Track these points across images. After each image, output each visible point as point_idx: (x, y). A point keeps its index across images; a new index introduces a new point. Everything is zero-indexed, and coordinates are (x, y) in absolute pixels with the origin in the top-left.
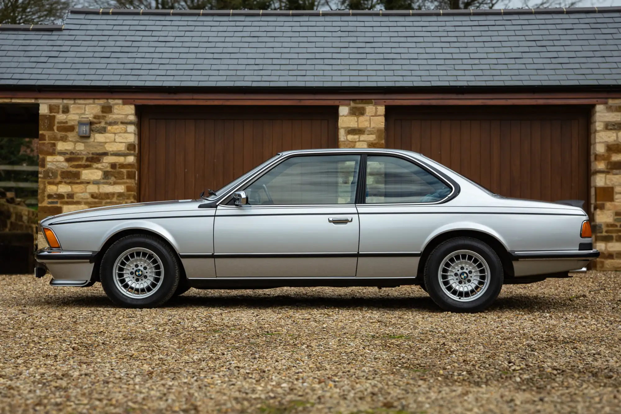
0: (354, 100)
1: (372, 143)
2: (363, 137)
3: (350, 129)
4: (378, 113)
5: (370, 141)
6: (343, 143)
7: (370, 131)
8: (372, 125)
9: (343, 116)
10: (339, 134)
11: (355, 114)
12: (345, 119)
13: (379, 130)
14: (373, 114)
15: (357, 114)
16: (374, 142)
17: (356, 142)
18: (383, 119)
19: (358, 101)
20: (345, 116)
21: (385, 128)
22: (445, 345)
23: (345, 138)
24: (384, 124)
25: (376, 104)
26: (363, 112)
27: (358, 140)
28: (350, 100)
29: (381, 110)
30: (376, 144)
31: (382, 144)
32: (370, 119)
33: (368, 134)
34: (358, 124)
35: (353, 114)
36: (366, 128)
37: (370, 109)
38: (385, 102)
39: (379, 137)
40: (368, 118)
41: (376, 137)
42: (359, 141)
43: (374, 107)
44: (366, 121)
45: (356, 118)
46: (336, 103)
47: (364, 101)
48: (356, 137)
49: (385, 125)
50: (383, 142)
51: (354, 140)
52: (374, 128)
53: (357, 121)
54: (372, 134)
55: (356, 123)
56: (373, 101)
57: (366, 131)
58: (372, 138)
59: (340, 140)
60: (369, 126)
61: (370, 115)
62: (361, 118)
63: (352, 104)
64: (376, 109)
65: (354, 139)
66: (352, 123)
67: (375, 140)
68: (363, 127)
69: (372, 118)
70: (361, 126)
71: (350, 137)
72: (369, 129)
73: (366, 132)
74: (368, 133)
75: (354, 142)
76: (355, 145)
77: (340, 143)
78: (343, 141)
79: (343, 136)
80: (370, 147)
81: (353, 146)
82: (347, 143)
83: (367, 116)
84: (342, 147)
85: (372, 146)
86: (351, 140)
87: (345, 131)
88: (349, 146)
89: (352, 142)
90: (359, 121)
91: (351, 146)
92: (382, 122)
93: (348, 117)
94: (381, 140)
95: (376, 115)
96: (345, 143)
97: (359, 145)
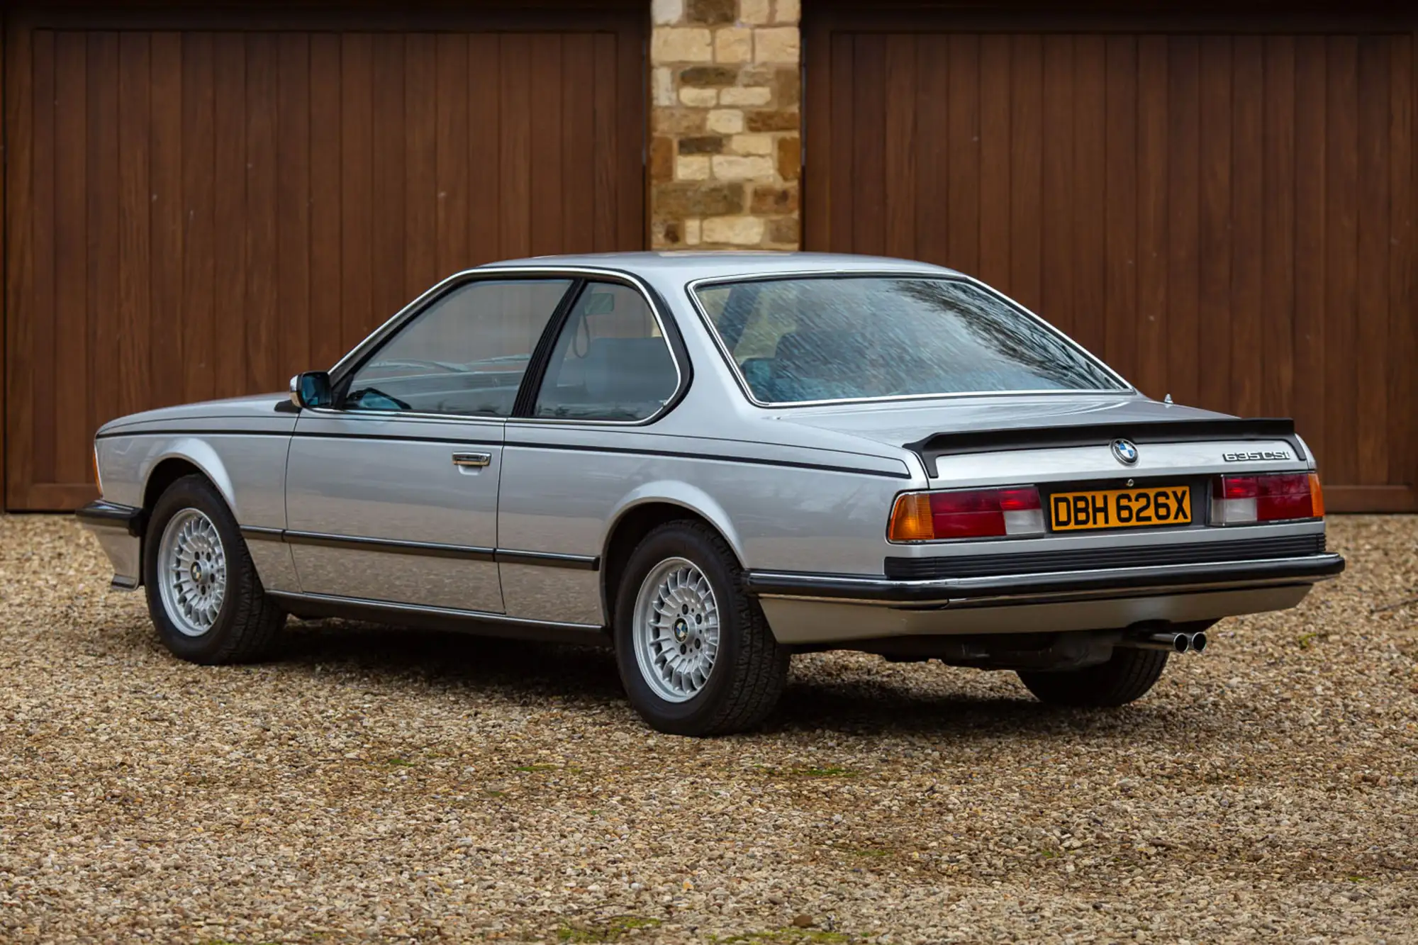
1: (759, 114)
2: (731, 95)
3: (688, 68)
4: (779, 18)
5: (752, 106)
6: (667, 112)
7: (753, 75)
8: (761, 56)
9: (666, 25)
10: (654, 84)
11: (705, 21)
12: (676, 35)
13: (781, 73)
14: (763, 21)
15: (711, 20)
16: (765, 110)
17: (706, 110)
18: (791, 37)
20: (674, 27)
21: (800, 65)
23: (674, 96)
24: (796, 52)
26: (729, 12)
27: (713, 102)
29: (789, 6)
30: (771, 116)
31: (793, 115)
32: (753, 37)
33: (747, 86)
34: (714, 53)
35: (698, 20)
36: (739, 66)
37: (752, 3)
39: (781, 95)
40: (747, 31)
41: (773, 93)
42: (718, 107)
44: (741, 41)
45: (707, 32)
48: (709, 93)
49: (801, 56)
50: (795, 109)
51: (702, 105)
52: (764, 64)
53: (712, 43)
54: (757, 84)
55: (709, 49)
57: (741, 73)
58: (760, 96)
59: (655, 103)
60: (748, 57)
61: (753, 21)
62: (724, 34)
64: (773, 3)
65: (704, 100)
66: (695, 50)
67: (768, 104)
68: (733, 60)
69: (758, 31)
70: (724, 58)
71: (690, 95)
72: (749, 68)
73: (742, 78)
74: (746, 81)
75: (703, 110)
76: (704, 120)
77: (657, 114)
78: (667, 107)
79: (667, 90)
80: (753, 125)
81: (698, 122)
82: (678, 113)
83: (743, 25)
84: (664, 127)
85: (758, 122)
86: (691, 104)
87: (673, 74)
88: (685, 123)
89: (695, 109)
90: (718, 41)
91: (691, 124)
92: (793, 47)
93: (681, 30)
94: (789, 104)
95: (771, 24)
96: (672, 115)
97: (717, 121)
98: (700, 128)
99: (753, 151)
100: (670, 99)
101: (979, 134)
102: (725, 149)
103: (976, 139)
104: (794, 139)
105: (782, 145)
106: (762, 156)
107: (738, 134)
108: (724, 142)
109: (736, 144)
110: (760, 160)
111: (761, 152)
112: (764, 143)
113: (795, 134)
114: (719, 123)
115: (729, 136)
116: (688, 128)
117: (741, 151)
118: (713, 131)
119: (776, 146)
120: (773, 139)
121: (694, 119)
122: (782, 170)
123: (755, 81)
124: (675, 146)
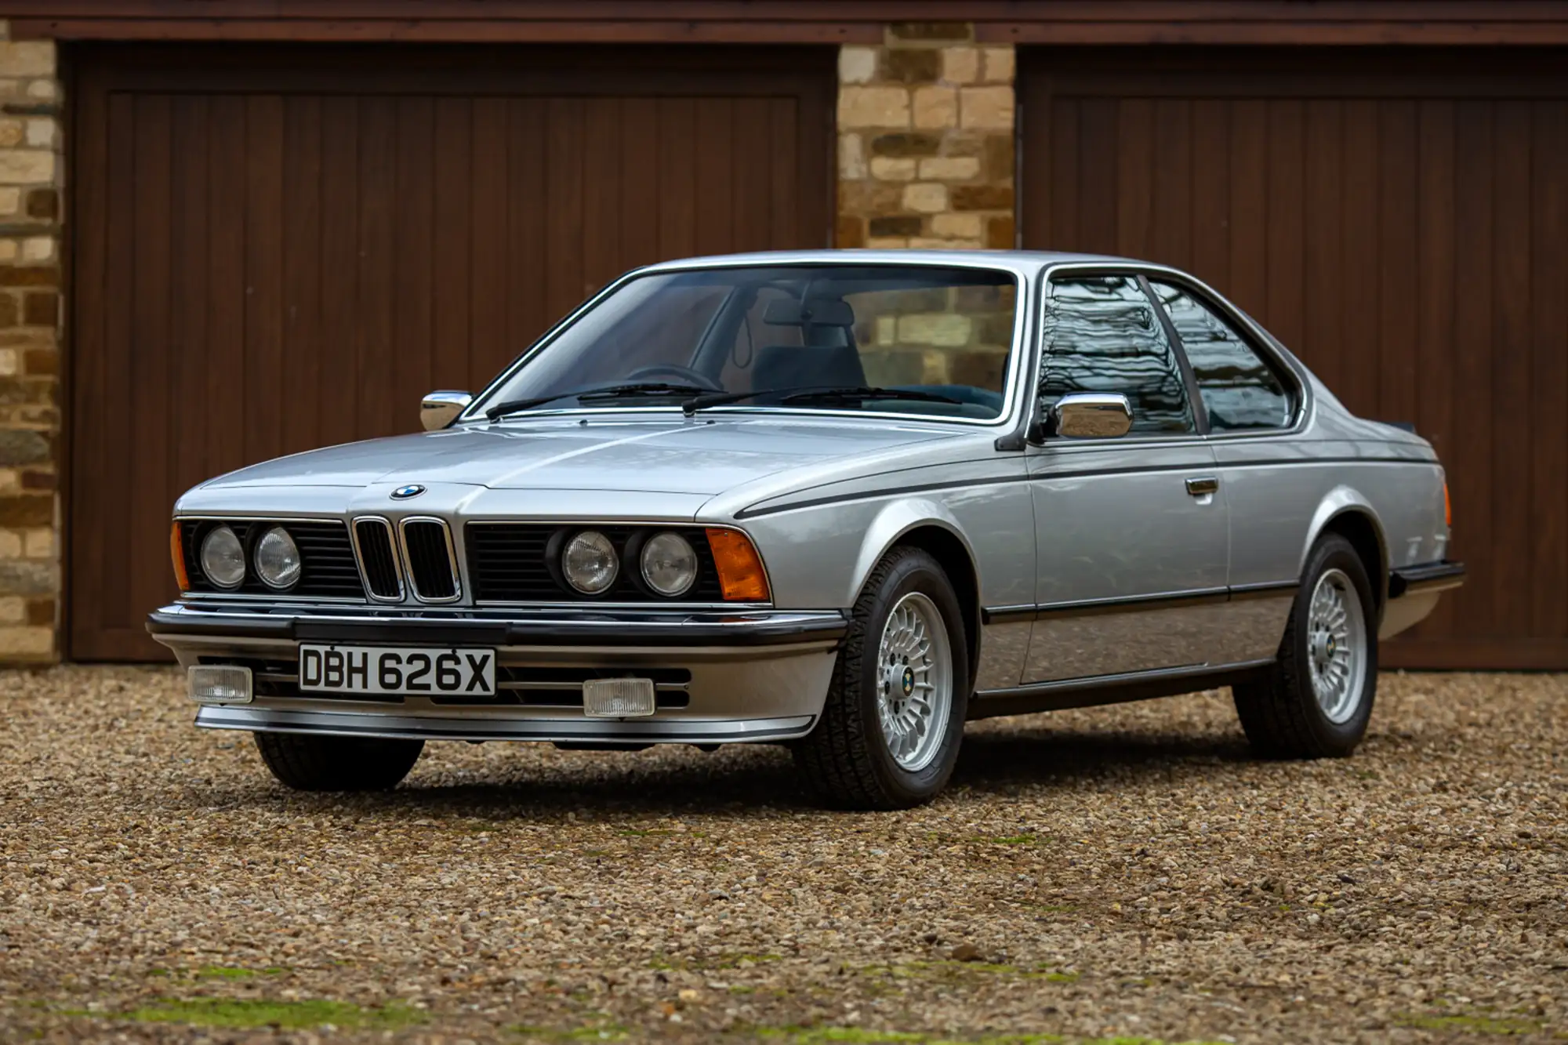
0: (897, 25)
1: (965, 189)
2: (932, 167)
3: (881, 135)
4: (990, 75)
5: (957, 180)
6: (856, 187)
7: (958, 143)
8: (968, 121)
9: (856, 84)
10: (841, 152)
11: (901, 79)
12: (868, 96)
13: (992, 140)
14: (970, 79)
15: (908, 79)
16: (973, 185)
17: (903, 184)
18: (1006, 97)
19: (911, 27)
20: (864, 86)
21: (1015, 131)
22: (1147, 856)
23: (864, 168)
24: (1009, 117)
25: (981, 40)
26: (930, 70)
27: (911, 176)
28: (882, 22)
29: (1002, 60)
30: (980, 191)
31: (1005, 191)
32: (958, 98)
33: (952, 155)
34: (912, 117)
35: (894, 78)
36: (942, 132)
37: (958, 58)
38: (1015, 31)
39: (992, 166)
40: (952, 91)
41: (981, 164)
42: (917, 180)
43: (974, 53)
44: (944, 103)
45: (903, 93)
46: (829, 34)
47: (935, 27)
48: (906, 164)
49: (1016, 120)
50: (1008, 183)
51: (897, 179)
52: (971, 131)
53: (910, 106)
54: (963, 154)
55: (906, 113)
56: (970, 27)
57: (944, 141)
58: (965, 168)
59: (843, 176)
60: (953, 122)
61: (959, 80)
62: (925, 95)
63: (891, 40)
64: (982, 58)
65: (900, 173)
66: (889, 113)
67: (976, 177)
68: (935, 125)
69: (965, 91)
70: (923, 122)
71: (883, 166)
72: (954, 135)
73: (945, 148)
74: (950, 150)
75: (898, 185)
76: (900, 197)
77: (844, 188)
78: (858, 182)
79: (856, 161)
80: (959, 203)
81: (892, 199)
82: (869, 188)
83: (947, 84)
84: (851, 205)
85: (964, 199)
86: (884, 177)
87: (864, 142)
88: (877, 200)
89: (889, 184)
90: (917, 104)
91: (884, 201)
92: (1005, 109)
93: (871, 92)
94: (1001, 177)
95: (980, 82)
96: (862, 190)
97: (916, 197)
98: (896, 204)
99: (958, 233)
100: (859, 171)
101: (1229, 218)
102: (925, 231)
104: (1006, 217)
105: (991, 222)
106: (969, 239)
107: (940, 213)
108: (924, 222)
109: (937, 225)
110: (967, 243)
111: (968, 233)
112: (972, 223)
113: (1008, 213)
114: (920, 199)
115: (929, 216)
116: (879, 206)
117: (944, 232)
118: (912, 210)
119: (985, 222)
120: (982, 219)
121: (889, 195)
123: (961, 150)
124: (866, 228)
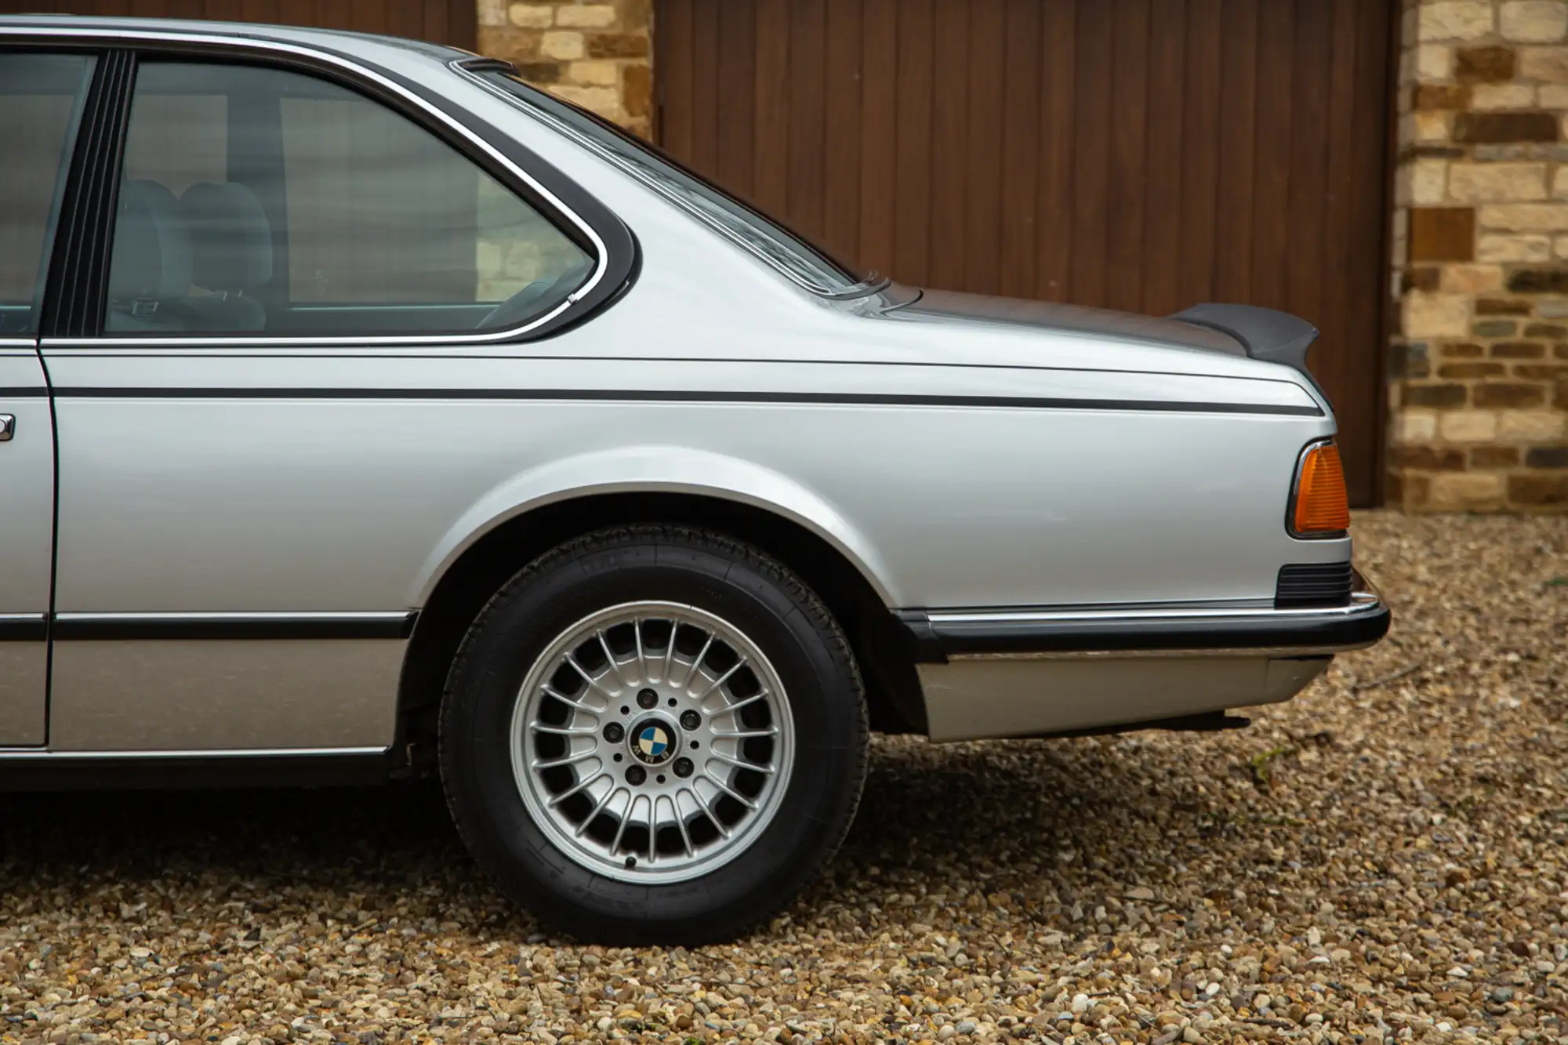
1: (602, 37)
2: (569, 14)
5: (594, 27)
6: (495, 33)
16: (610, 32)
17: (541, 31)
23: (503, 15)
27: (548, 23)
30: (615, 40)
31: (644, 39)
33: (587, 4)
39: (627, 15)
41: (618, 12)
42: (554, 28)
48: (544, 11)
50: (644, 32)
51: (536, 26)
54: (599, 2)
58: (602, 17)
59: (481, 22)
65: (538, 20)
67: (611, 26)
71: (521, 13)
75: (535, 32)
76: (538, 43)
77: (484, 33)
78: (495, 28)
79: (495, 7)
80: (595, 50)
81: (530, 46)
82: (507, 35)
85: (600, 46)
86: (522, 24)
88: (516, 47)
89: (527, 30)
91: (523, 47)
94: (637, 25)
96: (501, 36)
97: (553, 44)
98: (533, 52)
99: (594, 80)
100: (499, 18)
101: (861, 71)
102: (562, 78)
103: (857, 77)
104: (641, 67)
105: (628, 74)
106: (605, 87)
107: (577, 60)
108: (562, 69)
109: (575, 72)
110: (604, 91)
111: (604, 82)
112: (607, 71)
113: (647, 62)
114: (557, 46)
115: (566, 63)
116: (519, 51)
117: (580, 80)
118: (550, 57)
119: (621, 74)
120: (618, 66)
121: (527, 41)
122: (628, 104)
